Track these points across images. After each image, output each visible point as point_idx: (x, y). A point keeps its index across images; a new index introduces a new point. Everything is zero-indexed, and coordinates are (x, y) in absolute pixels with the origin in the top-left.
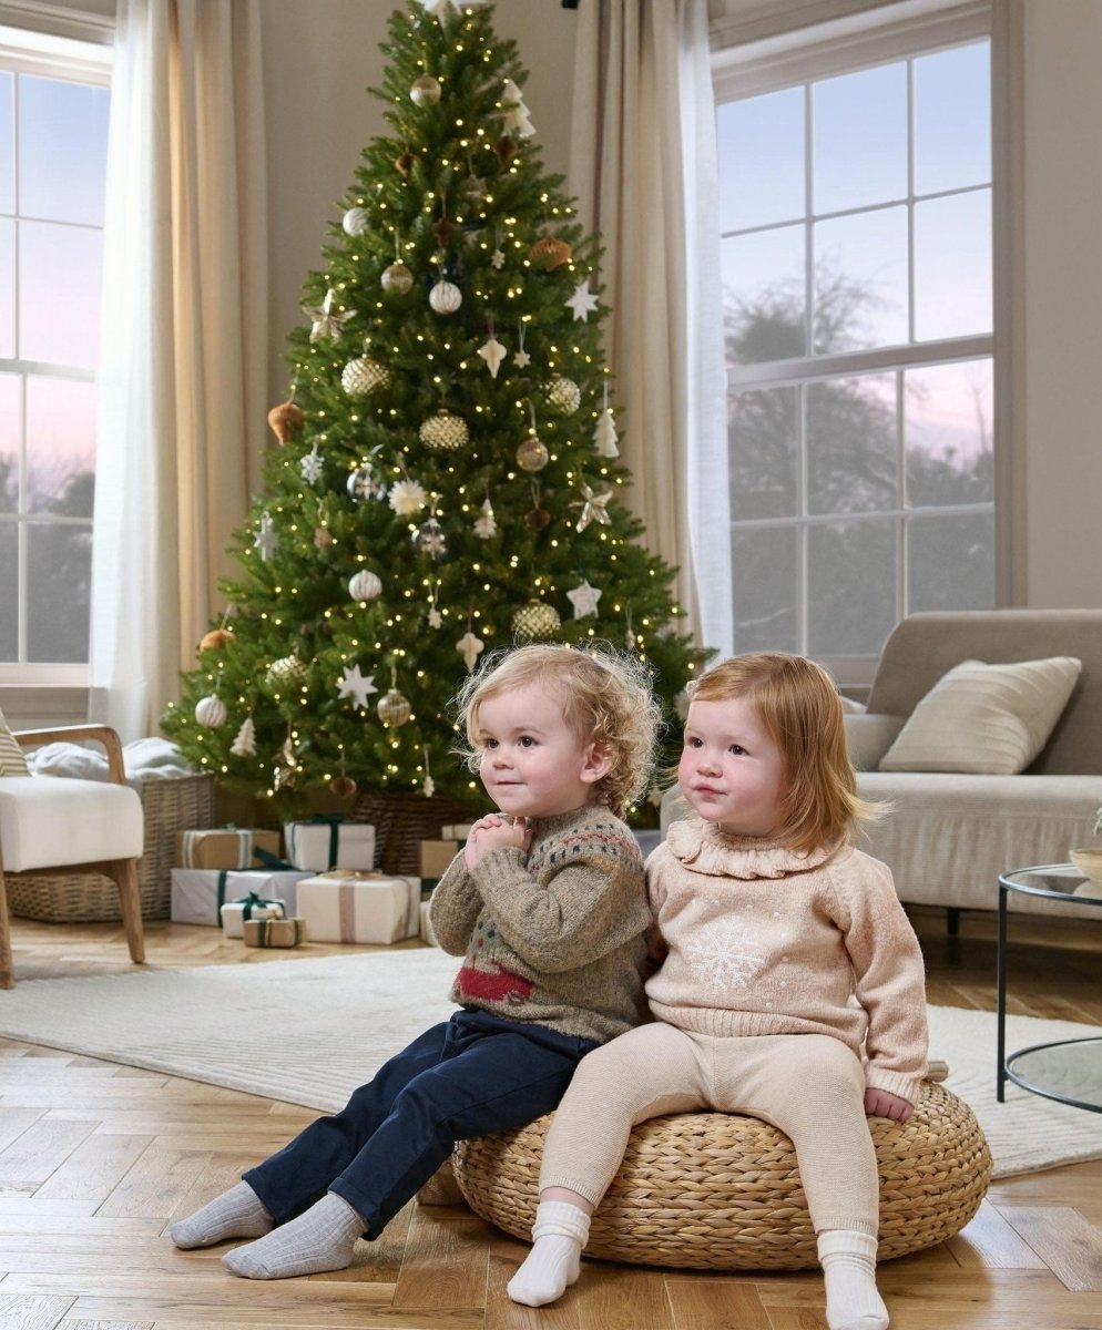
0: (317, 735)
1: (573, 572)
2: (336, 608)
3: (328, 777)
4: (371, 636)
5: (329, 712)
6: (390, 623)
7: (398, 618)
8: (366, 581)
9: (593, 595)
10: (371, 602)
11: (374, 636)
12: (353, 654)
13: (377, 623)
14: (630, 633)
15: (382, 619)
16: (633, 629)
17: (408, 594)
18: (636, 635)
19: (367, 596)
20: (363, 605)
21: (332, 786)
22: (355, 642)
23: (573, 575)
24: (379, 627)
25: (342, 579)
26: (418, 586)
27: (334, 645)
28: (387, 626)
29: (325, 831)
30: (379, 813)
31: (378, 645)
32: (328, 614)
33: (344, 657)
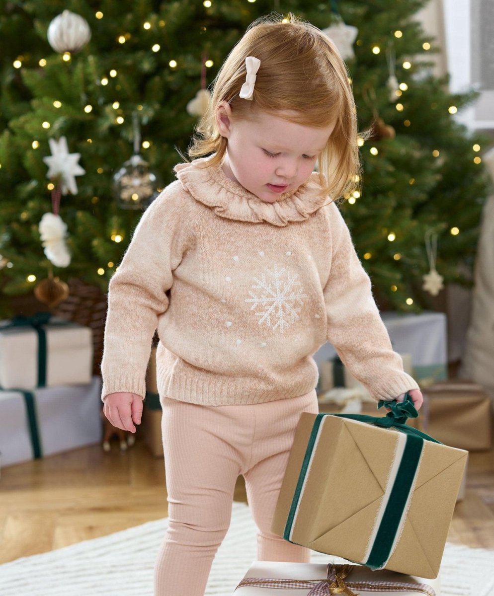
0: (15, 226)
1: (322, 7)
2: (27, 57)
3: (32, 278)
4: (79, 98)
5: (32, 196)
6: (105, 82)
7: (113, 73)
8: (69, 26)
9: (347, 35)
10: (76, 54)
11: (83, 97)
12: (58, 123)
13: (87, 82)
14: (393, 81)
15: (94, 77)
16: (397, 76)
17: (122, 40)
18: (399, 82)
19: (72, 45)
20: (67, 57)
21: (38, 292)
22: (57, 104)
23: (323, 11)
24: (91, 88)
25: (38, 25)
26: (137, 30)
27: (32, 110)
28: (102, 87)
29: (30, 339)
30: (89, 303)
31: (88, 109)
32: (17, 64)
33: (46, 125)
